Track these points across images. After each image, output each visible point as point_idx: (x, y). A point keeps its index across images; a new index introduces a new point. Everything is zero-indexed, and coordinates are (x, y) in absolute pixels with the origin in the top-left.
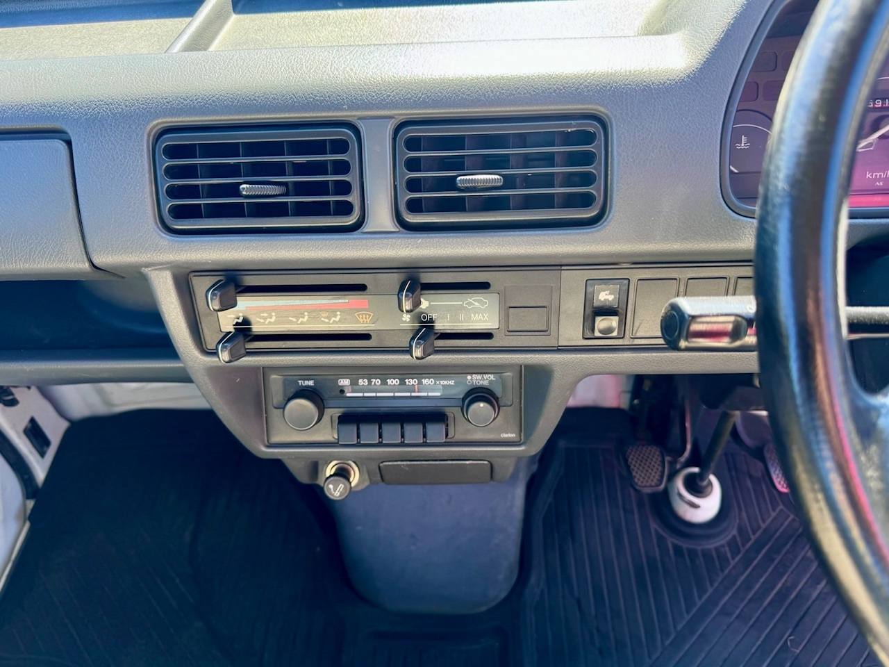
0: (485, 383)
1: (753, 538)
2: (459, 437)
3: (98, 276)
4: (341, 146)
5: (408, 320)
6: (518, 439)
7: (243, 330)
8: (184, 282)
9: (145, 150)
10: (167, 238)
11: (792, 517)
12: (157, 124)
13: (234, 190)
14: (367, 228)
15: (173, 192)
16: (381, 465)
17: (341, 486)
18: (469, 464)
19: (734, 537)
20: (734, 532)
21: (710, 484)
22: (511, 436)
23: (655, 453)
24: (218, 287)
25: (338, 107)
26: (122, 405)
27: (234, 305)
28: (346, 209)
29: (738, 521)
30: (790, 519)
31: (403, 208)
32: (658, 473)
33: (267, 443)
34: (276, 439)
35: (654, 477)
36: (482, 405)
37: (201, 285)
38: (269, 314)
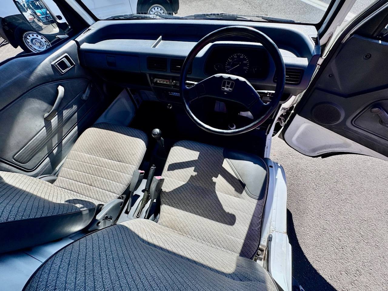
7: (156, 82)
10: (148, 70)
14: (167, 71)
24: (153, 77)
27: (155, 79)
28: (165, 69)
31: (170, 69)
38: (159, 81)
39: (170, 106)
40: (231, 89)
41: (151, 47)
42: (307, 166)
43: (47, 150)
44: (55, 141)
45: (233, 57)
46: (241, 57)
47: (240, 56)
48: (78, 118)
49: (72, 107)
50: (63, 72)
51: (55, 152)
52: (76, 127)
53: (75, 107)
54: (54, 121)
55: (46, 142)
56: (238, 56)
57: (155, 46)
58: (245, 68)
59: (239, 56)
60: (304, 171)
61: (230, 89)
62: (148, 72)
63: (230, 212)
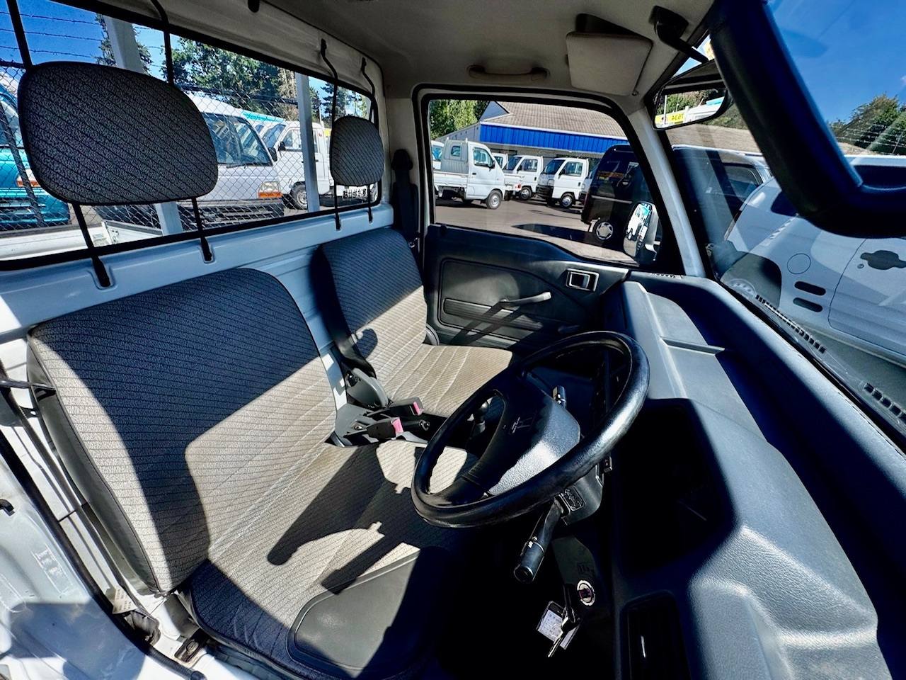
43: (467, 324)
44: (483, 327)
48: (526, 337)
49: (537, 322)
50: (568, 285)
51: (470, 333)
52: (513, 343)
53: (538, 325)
54: (504, 312)
55: (476, 318)
63: (295, 555)
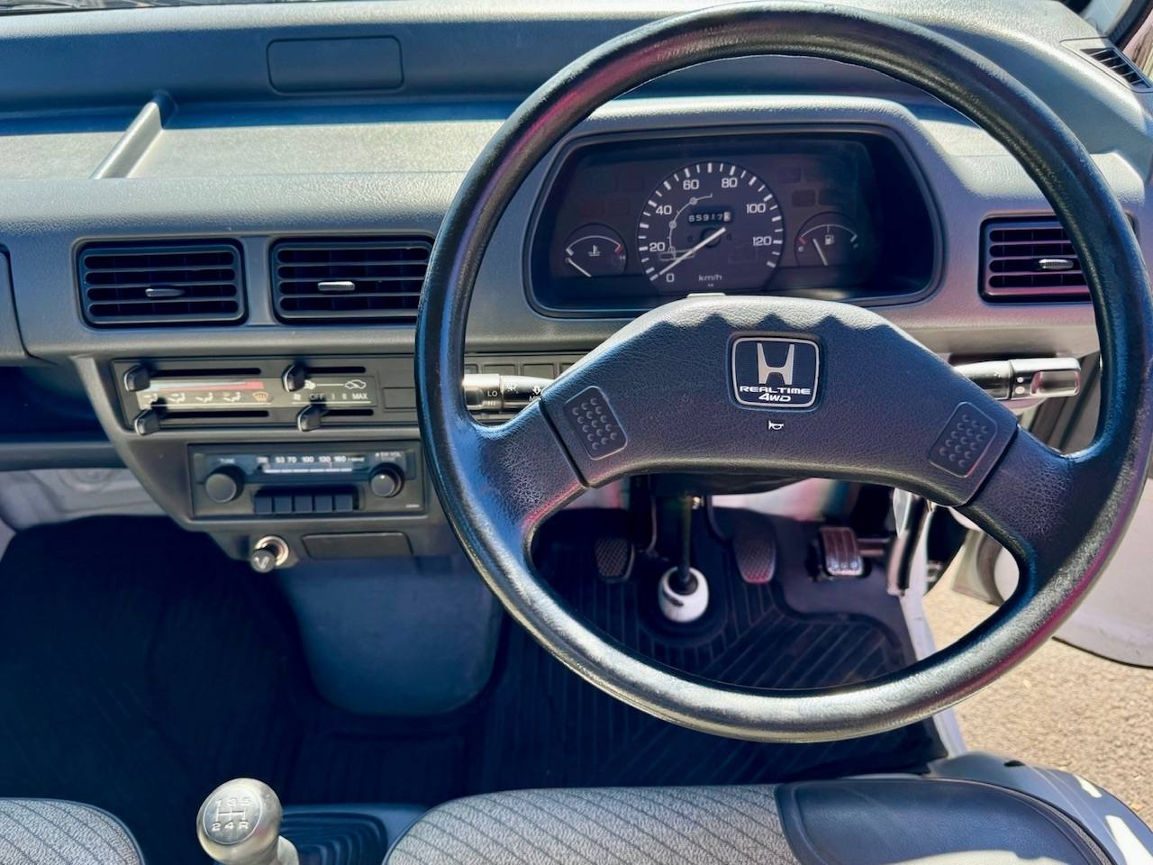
0: (392, 460)
1: (739, 637)
2: (369, 508)
3: (32, 363)
4: (227, 258)
5: (299, 399)
6: (421, 509)
7: (159, 410)
8: (106, 367)
9: (70, 260)
10: (88, 332)
11: (783, 616)
12: (80, 241)
13: (141, 293)
14: (251, 322)
15: (94, 295)
16: (304, 538)
17: (266, 559)
18: (386, 537)
19: (720, 637)
20: (721, 632)
21: (694, 579)
22: (416, 506)
23: (622, 545)
24: (134, 372)
25: (224, 228)
26: (73, 511)
27: (147, 386)
28: (232, 308)
29: (726, 621)
30: (780, 619)
31: (278, 307)
32: (623, 563)
33: (192, 515)
34: (201, 513)
35: (618, 568)
36: (383, 477)
37: (120, 369)
38: (180, 394)
39: (272, 550)
40: (805, 391)
41: (99, 176)
42: (1127, 719)
45: (677, 186)
46: (727, 183)
47: (718, 176)
56: (703, 177)
57: (120, 170)
58: (759, 241)
59: (710, 182)
60: (1126, 750)
61: (796, 391)
62: (84, 347)
